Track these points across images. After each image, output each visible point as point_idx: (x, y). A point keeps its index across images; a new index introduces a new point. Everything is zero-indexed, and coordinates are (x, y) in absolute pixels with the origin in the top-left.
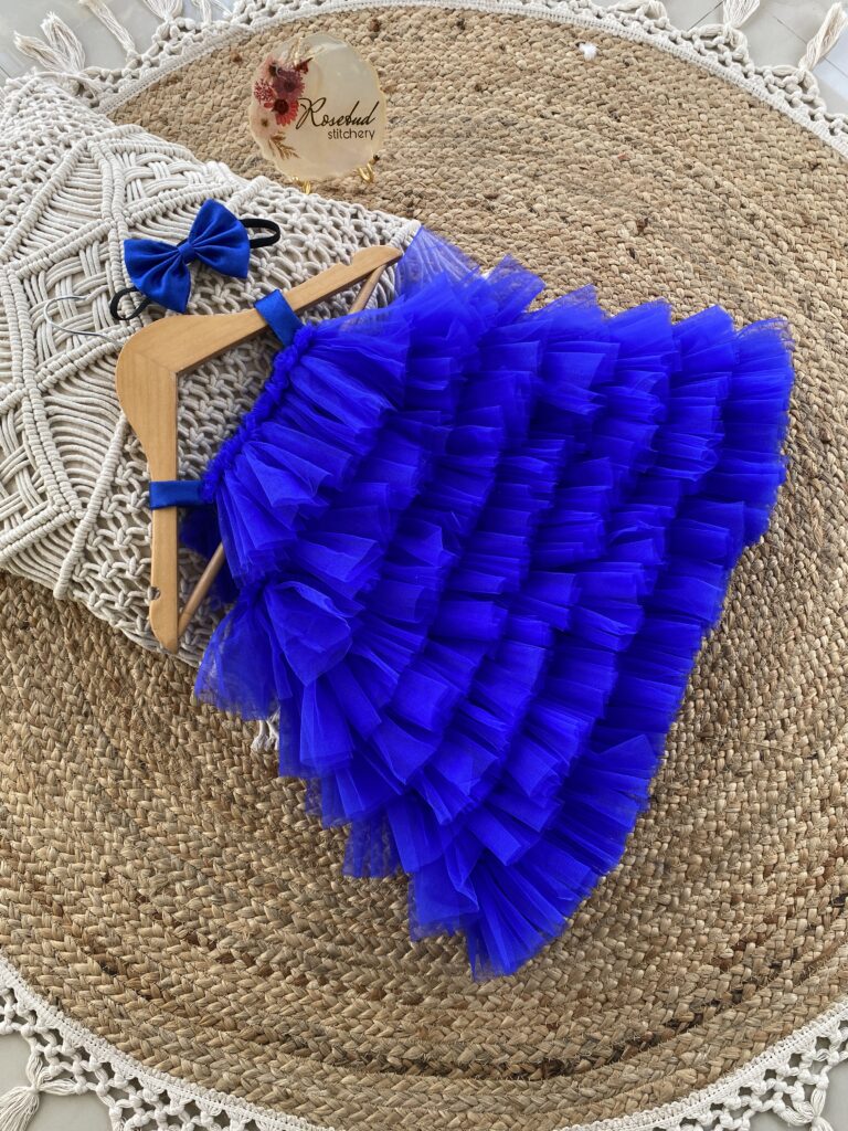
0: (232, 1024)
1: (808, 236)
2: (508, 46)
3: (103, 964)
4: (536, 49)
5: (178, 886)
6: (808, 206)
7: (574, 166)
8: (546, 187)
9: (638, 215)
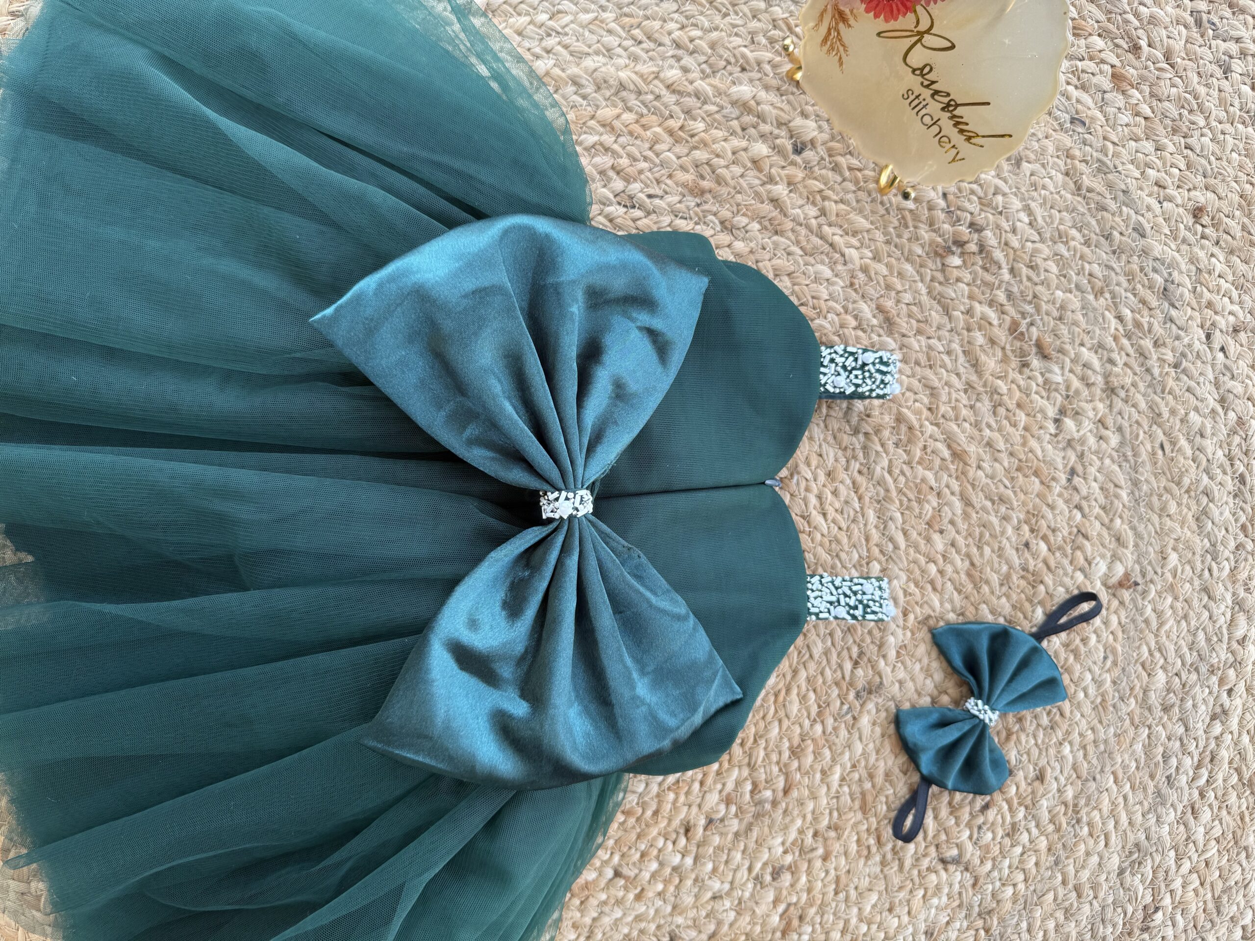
7: (1159, 432)
8: (1104, 416)
9: (1137, 567)
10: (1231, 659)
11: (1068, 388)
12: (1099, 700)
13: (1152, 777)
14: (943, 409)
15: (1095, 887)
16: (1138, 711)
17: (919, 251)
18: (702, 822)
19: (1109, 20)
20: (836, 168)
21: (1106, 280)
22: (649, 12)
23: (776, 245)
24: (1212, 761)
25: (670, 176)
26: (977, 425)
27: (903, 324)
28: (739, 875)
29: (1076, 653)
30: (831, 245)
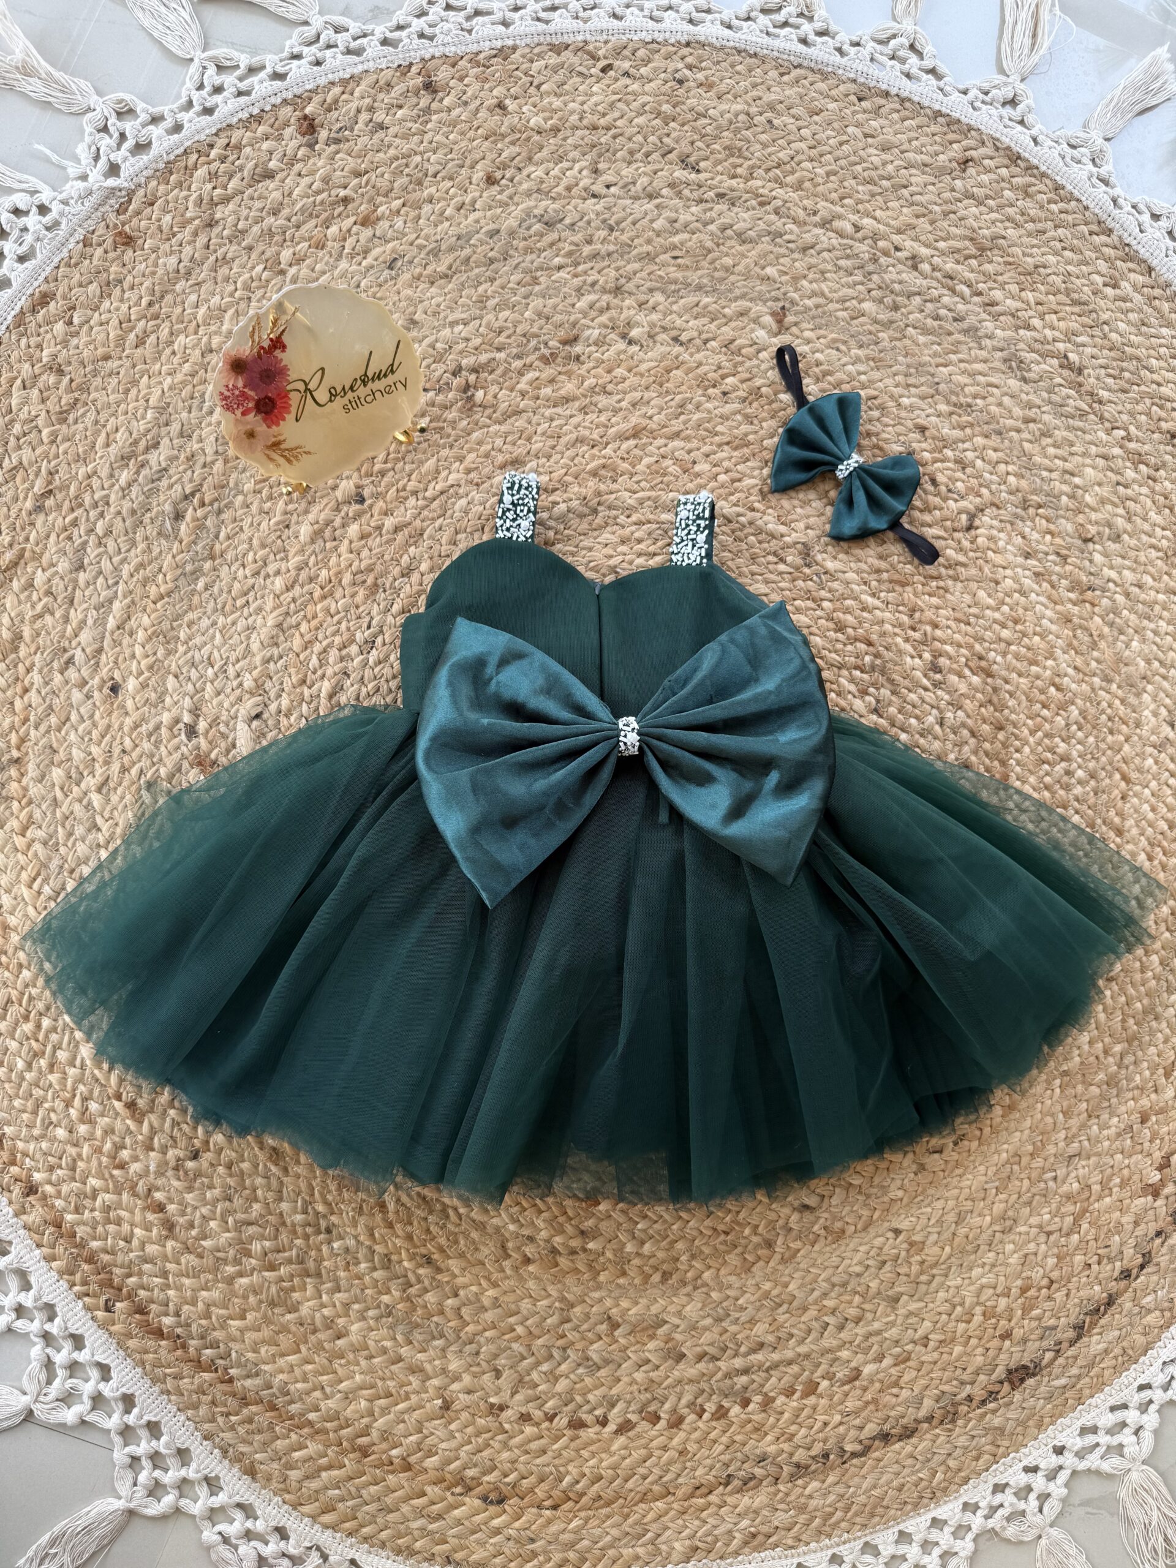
0: (664, 1491)
1: (989, 268)
2: (507, 102)
3: (485, 1499)
4: (548, 93)
5: (535, 1375)
6: (975, 225)
7: (662, 257)
8: (637, 301)
9: (769, 304)
10: (869, 241)
11: (606, 327)
12: (872, 363)
13: (950, 334)
14: (595, 436)
15: (1030, 406)
16: (891, 332)
17: (465, 423)
18: (875, 717)
19: (317, 217)
20: (383, 473)
21: (526, 271)
22: (226, 589)
23: (431, 537)
24: (952, 278)
25: (357, 607)
26: (616, 411)
27: (519, 451)
28: (927, 699)
29: (825, 374)
30: (442, 493)
